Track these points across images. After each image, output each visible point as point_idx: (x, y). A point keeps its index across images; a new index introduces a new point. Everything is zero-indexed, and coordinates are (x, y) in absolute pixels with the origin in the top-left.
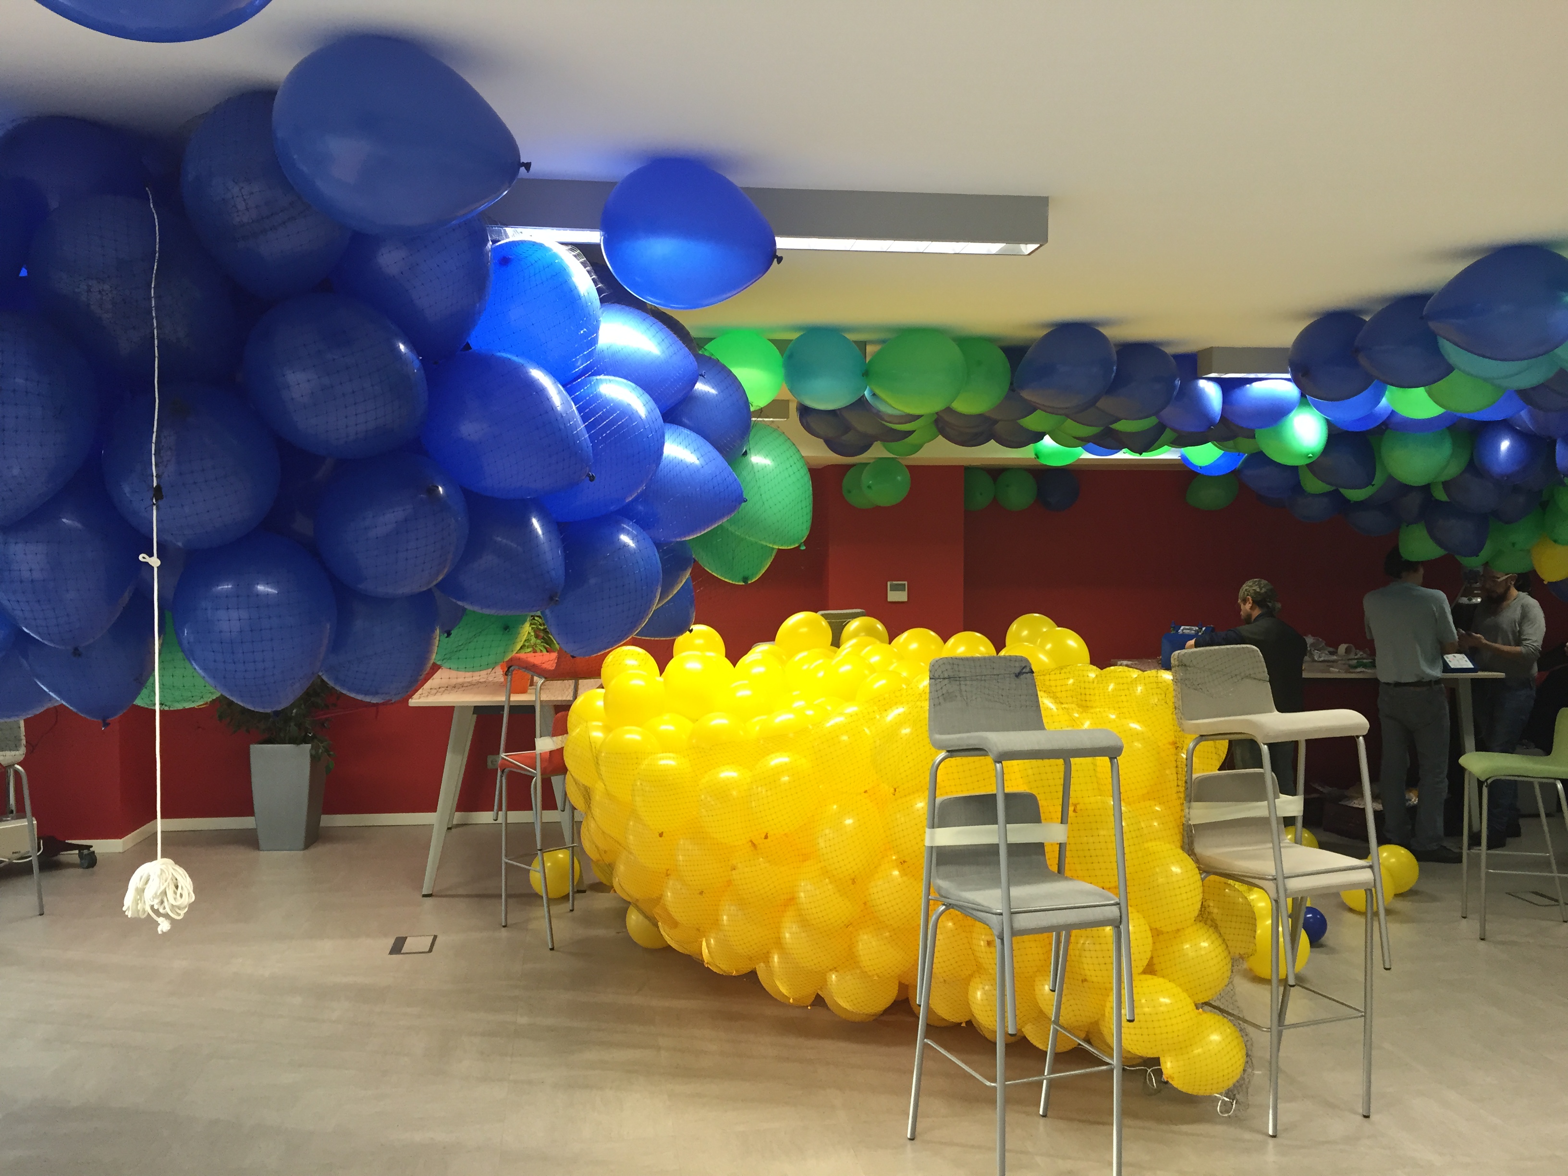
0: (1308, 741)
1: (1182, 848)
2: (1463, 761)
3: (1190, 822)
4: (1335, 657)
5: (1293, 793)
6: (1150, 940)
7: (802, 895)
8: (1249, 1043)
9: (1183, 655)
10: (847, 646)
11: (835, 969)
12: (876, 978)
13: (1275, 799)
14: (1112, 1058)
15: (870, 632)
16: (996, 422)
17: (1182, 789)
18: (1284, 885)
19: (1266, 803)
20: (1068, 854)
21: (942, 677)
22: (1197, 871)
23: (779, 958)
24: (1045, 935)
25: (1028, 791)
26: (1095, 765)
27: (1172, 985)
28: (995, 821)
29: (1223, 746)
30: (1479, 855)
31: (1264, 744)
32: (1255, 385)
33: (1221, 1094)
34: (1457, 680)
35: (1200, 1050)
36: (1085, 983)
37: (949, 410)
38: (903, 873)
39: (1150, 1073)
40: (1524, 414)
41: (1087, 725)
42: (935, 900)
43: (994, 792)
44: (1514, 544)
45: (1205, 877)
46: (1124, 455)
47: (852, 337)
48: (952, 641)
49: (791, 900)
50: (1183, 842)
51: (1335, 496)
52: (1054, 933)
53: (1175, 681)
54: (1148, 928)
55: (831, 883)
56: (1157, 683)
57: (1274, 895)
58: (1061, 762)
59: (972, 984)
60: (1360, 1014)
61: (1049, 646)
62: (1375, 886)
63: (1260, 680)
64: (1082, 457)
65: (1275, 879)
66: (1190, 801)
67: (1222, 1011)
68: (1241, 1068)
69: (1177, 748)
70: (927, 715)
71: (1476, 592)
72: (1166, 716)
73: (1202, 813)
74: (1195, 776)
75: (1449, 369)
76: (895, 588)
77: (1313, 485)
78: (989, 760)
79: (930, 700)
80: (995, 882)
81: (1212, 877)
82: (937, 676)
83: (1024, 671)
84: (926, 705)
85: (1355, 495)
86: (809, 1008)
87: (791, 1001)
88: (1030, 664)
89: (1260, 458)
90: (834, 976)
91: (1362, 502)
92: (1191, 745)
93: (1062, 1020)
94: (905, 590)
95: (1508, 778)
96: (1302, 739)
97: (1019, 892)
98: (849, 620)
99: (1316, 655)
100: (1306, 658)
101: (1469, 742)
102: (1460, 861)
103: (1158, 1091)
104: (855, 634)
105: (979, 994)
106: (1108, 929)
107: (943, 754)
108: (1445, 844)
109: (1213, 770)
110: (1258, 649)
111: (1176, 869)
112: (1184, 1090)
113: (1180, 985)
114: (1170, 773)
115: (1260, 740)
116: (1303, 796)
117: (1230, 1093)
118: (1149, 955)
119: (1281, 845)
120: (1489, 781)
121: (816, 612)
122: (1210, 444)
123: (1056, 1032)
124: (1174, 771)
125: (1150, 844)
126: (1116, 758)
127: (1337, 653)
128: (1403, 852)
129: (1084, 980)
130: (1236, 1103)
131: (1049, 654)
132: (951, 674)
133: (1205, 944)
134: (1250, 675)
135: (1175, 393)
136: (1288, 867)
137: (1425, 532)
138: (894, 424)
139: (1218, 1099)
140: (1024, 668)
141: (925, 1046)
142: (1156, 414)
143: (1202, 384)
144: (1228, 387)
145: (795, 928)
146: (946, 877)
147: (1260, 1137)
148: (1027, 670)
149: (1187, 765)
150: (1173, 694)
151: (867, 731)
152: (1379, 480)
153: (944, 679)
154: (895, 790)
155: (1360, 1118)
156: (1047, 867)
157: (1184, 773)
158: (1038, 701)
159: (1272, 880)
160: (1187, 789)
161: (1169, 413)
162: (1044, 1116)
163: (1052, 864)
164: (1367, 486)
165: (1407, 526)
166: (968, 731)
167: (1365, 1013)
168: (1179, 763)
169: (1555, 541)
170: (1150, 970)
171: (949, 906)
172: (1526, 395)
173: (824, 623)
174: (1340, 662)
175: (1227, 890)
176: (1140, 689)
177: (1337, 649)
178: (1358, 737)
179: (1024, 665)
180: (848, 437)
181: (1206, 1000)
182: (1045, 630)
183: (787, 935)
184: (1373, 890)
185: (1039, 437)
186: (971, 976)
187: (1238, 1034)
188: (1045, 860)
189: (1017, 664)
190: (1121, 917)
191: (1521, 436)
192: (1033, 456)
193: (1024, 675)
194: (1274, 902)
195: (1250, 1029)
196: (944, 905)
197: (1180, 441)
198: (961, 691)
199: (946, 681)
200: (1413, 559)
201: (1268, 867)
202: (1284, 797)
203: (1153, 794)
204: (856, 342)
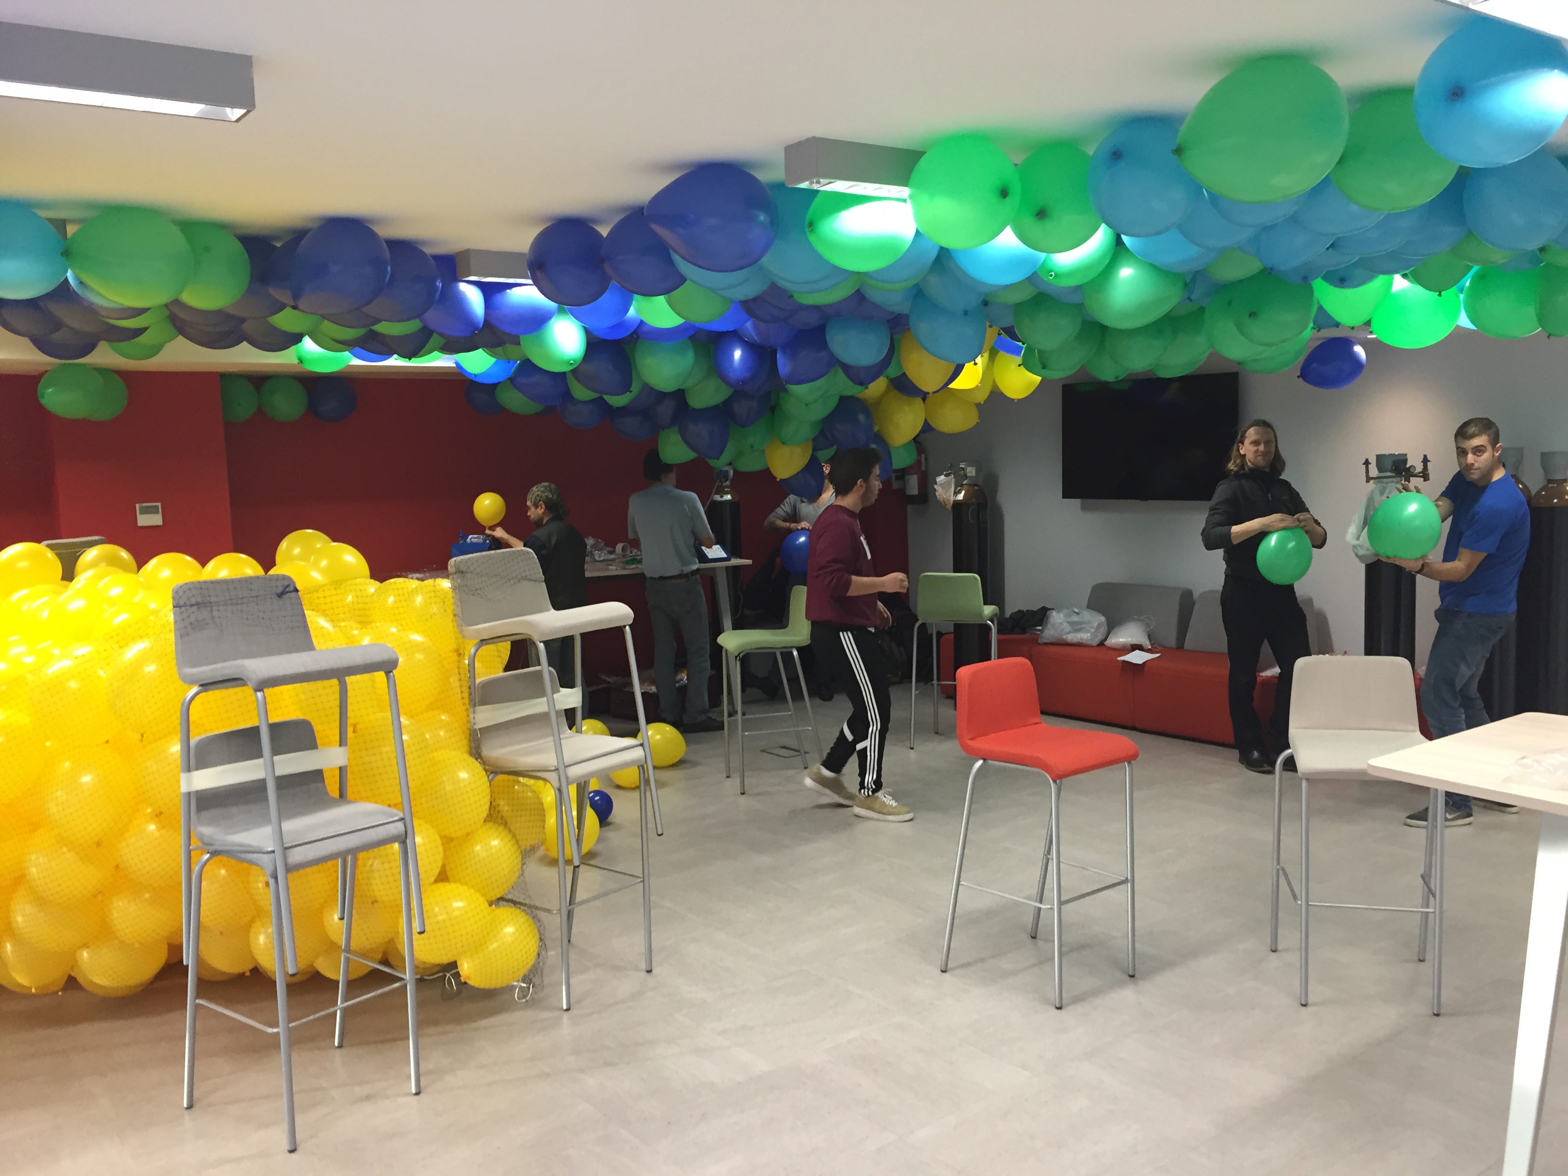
0: (584, 635)
1: (471, 754)
2: (722, 640)
3: (475, 727)
4: (613, 556)
5: (571, 685)
6: (441, 849)
7: (34, 870)
8: (542, 928)
9: (460, 562)
10: (82, 579)
11: (85, 946)
12: (137, 945)
13: (553, 694)
14: (405, 974)
15: (114, 562)
16: (243, 320)
17: (466, 695)
18: (566, 774)
19: (545, 699)
20: (349, 776)
21: (188, 603)
22: (484, 772)
23: (11, 946)
24: (330, 863)
25: (301, 717)
26: (373, 681)
27: (465, 888)
28: (259, 755)
29: (505, 648)
30: (737, 720)
31: (541, 642)
32: (515, 290)
33: (518, 981)
34: (714, 569)
35: (495, 945)
36: (375, 905)
37: (177, 302)
38: (162, 826)
39: (449, 978)
40: (749, 325)
41: (366, 641)
42: (197, 849)
43: (257, 724)
44: (752, 447)
45: (492, 779)
46: (395, 361)
47: (44, 214)
48: (212, 564)
49: (20, 879)
50: (470, 747)
51: (600, 402)
52: (340, 860)
53: (454, 588)
54: (437, 837)
55: (69, 851)
56: (434, 591)
57: (556, 784)
58: (335, 682)
59: (253, 930)
60: (639, 880)
61: (324, 563)
62: (646, 762)
63: (535, 581)
64: (351, 363)
65: (557, 769)
66: (475, 706)
67: (515, 903)
68: (535, 954)
69: (459, 654)
70: (173, 647)
71: (726, 489)
72: (447, 624)
73: (486, 716)
74: (478, 681)
75: (683, 280)
76: (145, 511)
77: (581, 392)
78: (248, 691)
79: (175, 631)
80: (265, 819)
81: (501, 777)
82: (182, 603)
83: (287, 589)
84: (172, 637)
85: (617, 401)
86: (60, 993)
87: (33, 990)
88: (294, 583)
89: (528, 366)
90: (85, 954)
91: (623, 408)
92: (473, 651)
93: (354, 945)
94: (158, 513)
95: (755, 651)
96: (577, 633)
97: (294, 826)
98: (84, 550)
99: (597, 555)
100: (588, 559)
101: (727, 622)
102: (723, 729)
103: (459, 992)
104: (94, 564)
105: (262, 939)
106: (396, 846)
107: (195, 689)
108: (710, 715)
109: (499, 673)
110: (532, 551)
111: (463, 775)
112: (482, 986)
113: (473, 887)
114: (454, 680)
115: (536, 638)
116: (581, 687)
117: (526, 979)
118: (440, 864)
119: (561, 736)
120: (741, 655)
121: (39, 541)
122: (480, 351)
123: (347, 960)
124: (457, 677)
125: (435, 754)
126: (392, 672)
127: (615, 551)
128: (668, 729)
129: (375, 902)
130: (533, 987)
131: (322, 571)
132: (200, 599)
133: (495, 843)
134: (527, 576)
135: (437, 295)
136: (569, 756)
137: (679, 437)
138: (112, 319)
139: (515, 987)
140: (286, 588)
141: (197, 1007)
142: (419, 316)
143: (463, 287)
144: (489, 291)
145: (29, 909)
146: (211, 822)
147: (556, 1014)
148: (292, 589)
149: (469, 671)
150: (452, 601)
151: (101, 673)
152: (636, 388)
153: (192, 606)
154: (142, 736)
155: (644, 974)
156: (327, 794)
157: (467, 679)
158: (305, 621)
159: (554, 770)
160: (470, 694)
161: (434, 317)
162: (340, 1046)
163: (333, 789)
164: (626, 392)
165: (663, 430)
166: (224, 661)
167: (643, 877)
168: (461, 671)
169: (783, 443)
170: (443, 877)
171: (214, 853)
172: (749, 306)
173: (50, 555)
174: (617, 560)
175: (516, 787)
176: (419, 599)
177: (615, 548)
178: (625, 626)
179: (287, 584)
180: (57, 336)
181: (498, 896)
182: (319, 546)
183: (19, 919)
184: (645, 766)
185: (296, 339)
186: (252, 921)
187: (531, 921)
188: (325, 787)
189: (279, 584)
190: (406, 831)
191: (750, 347)
192: (296, 361)
193: (288, 594)
194: (557, 791)
195: (542, 915)
196: (208, 853)
197: (451, 347)
198: (213, 618)
199: (194, 608)
200: (670, 462)
201: (549, 759)
202: (565, 691)
203: (438, 704)
204: (51, 220)
